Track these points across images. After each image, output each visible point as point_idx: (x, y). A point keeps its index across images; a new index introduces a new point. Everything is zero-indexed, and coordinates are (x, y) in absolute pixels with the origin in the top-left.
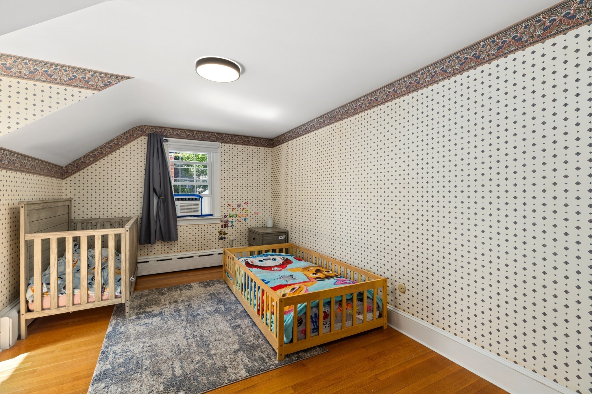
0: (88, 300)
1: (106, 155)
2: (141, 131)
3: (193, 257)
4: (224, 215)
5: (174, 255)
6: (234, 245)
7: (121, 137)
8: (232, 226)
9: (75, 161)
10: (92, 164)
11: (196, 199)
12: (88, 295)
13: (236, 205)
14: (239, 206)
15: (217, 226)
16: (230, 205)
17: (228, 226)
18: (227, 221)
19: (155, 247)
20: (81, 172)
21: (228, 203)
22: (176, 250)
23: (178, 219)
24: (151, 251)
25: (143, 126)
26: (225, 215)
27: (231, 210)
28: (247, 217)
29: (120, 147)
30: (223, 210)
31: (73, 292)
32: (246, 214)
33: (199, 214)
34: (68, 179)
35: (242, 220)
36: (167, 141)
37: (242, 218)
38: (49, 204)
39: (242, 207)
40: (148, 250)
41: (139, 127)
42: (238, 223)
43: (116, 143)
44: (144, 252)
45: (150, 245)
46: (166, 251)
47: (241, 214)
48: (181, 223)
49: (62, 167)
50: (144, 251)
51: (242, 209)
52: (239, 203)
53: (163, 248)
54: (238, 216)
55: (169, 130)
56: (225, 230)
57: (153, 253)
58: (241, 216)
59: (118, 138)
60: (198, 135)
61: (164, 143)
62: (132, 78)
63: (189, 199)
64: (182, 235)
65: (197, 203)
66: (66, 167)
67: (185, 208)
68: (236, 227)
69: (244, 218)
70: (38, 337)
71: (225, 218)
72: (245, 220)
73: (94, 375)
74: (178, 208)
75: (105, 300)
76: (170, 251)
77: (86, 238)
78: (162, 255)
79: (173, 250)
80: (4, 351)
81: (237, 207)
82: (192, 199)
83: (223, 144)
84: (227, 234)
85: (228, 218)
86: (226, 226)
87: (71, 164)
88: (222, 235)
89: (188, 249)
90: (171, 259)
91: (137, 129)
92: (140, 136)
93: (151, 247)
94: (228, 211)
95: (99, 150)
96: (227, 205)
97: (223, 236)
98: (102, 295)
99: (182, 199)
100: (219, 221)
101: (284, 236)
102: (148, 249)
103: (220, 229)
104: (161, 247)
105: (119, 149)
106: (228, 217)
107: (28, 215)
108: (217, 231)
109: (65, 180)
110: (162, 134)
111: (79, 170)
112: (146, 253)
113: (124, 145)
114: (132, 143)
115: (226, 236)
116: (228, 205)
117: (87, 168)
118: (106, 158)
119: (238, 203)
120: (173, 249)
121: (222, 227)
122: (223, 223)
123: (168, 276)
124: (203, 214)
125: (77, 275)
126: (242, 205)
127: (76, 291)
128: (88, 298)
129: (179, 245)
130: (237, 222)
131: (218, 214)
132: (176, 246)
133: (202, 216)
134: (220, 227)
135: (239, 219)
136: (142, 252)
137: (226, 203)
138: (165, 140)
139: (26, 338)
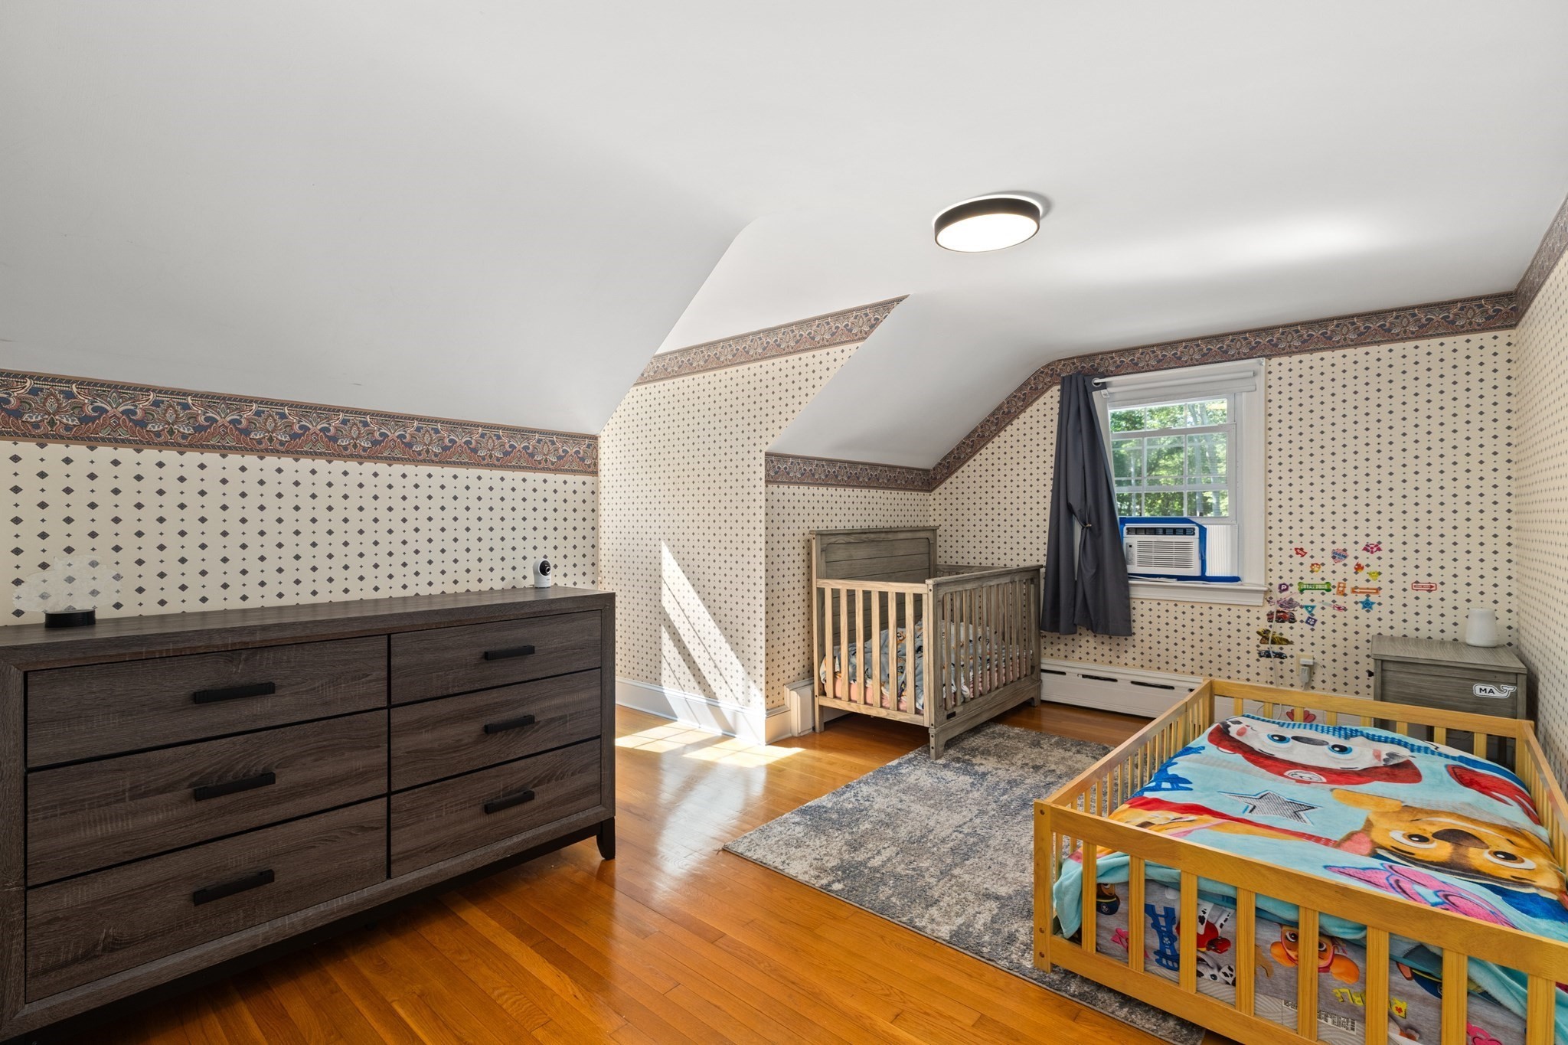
0: (881, 702)
1: (990, 439)
2: (1051, 376)
3: (1172, 688)
4: (1276, 582)
5: (1125, 673)
6: (1317, 683)
7: (1015, 396)
8: (1311, 621)
9: (945, 458)
10: (969, 459)
11: (1185, 532)
12: (881, 693)
13: (1328, 554)
14: (1339, 555)
15: (1254, 612)
16: (1300, 552)
17: (1292, 620)
18: (1291, 603)
19: (1081, 643)
20: (953, 478)
21: (1293, 546)
22: (1131, 662)
23: (1131, 582)
24: (1073, 651)
25: (1054, 362)
26: (1282, 581)
27: (1307, 568)
28: (1373, 598)
29: (1012, 420)
30: (1276, 567)
31: (865, 682)
32: (1374, 584)
33: (1195, 571)
34: (937, 491)
35: (1350, 606)
36: (1104, 386)
37: (1351, 598)
38: (872, 536)
39: (1351, 562)
40: (1066, 648)
41: (1048, 365)
42: (1337, 612)
43: (1006, 410)
44: (1059, 650)
45: (1058, 635)
46: (1106, 659)
47: (1350, 585)
48: (1140, 592)
49: (926, 471)
50: (1058, 647)
51: (1351, 568)
52: (1339, 546)
53: (1100, 648)
54: (1334, 591)
55: (1112, 358)
56: (1284, 629)
57: (1077, 655)
58: (1348, 591)
59: (1010, 400)
60: (1191, 351)
61: (1095, 395)
62: (906, 297)
63: (1165, 531)
64: (1146, 625)
65: (1187, 544)
66: (934, 469)
67: (1153, 554)
68: (1328, 628)
69: (1362, 598)
70: (832, 737)
71: (1281, 591)
72: (1367, 605)
73: (809, 804)
74: (1135, 554)
75: (903, 711)
76: (1115, 660)
77: (878, 595)
78: (1094, 666)
79: (1122, 660)
80: (793, 737)
81: (1329, 561)
82: (1175, 532)
83: (1275, 361)
84: (1291, 643)
85: (1293, 593)
86: (1283, 616)
87: (940, 464)
88: (1272, 646)
89: (1163, 665)
90: (1115, 680)
91: (1042, 372)
92: (1051, 387)
93: (1072, 643)
94: (1295, 572)
95: (980, 430)
96: (1289, 549)
97: (1276, 648)
98: (899, 701)
99: (1147, 531)
100: (1259, 600)
101: (1511, 689)
102: (1066, 645)
103: (1264, 624)
104: (1095, 645)
105: (1010, 423)
106: (1295, 589)
107: (822, 551)
108: (1254, 629)
109: (932, 494)
110: (1097, 369)
111: (951, 474)
112: (1062, 653)
113: (1020, 413)
114: (1035, 406)
115: (1287, 650)
116: (1293, 553)
117: (962, 469)
118: (990, 445)
119: (1335, 547)
120: (1123, 656)
121: (1270, 620)
122: (1274, 608)
123: (1099, 719)
124: (1208, 574)
125: (868, 655)
126: (1351, 553)
127: (868, 681)
128: (882, 698)
129: (1138, 650)
130: (1330, 611)
131: (1254, 578)
132: (1131, 650)
133: (1203, 578)
134: (1264, 618)
135: (1340, 601)
136: (1055, 648)
137: (1286, 546)
138: (1097, 384)
139: (821, 732)
